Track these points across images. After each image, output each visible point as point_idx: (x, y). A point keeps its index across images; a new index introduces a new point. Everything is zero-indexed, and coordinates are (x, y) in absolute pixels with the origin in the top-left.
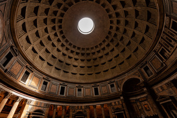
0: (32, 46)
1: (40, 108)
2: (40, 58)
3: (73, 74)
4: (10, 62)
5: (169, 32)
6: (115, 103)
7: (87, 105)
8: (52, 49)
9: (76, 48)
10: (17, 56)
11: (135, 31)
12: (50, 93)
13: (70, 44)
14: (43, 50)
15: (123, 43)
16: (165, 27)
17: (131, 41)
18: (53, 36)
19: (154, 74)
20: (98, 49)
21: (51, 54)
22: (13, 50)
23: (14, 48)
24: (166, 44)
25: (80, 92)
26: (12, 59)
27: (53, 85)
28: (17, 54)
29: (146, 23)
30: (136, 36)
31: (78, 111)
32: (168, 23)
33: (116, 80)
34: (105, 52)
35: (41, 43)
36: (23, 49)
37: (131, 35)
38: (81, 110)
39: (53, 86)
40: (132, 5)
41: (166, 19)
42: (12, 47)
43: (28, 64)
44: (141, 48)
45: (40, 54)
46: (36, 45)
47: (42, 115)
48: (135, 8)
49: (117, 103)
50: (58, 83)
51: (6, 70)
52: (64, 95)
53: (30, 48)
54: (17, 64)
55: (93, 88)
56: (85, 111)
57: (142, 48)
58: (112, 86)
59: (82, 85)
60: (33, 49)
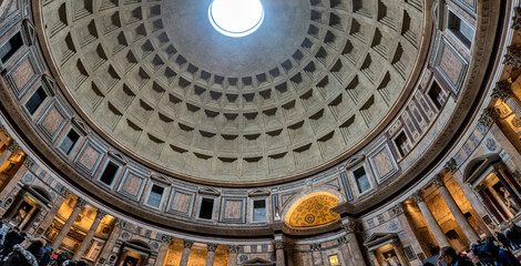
0: (67, 29)
1: (46, 188)
2: (79, 64)
3: (151, 137)
4: (15, 55)
5: (422, 100)
6: (254, 247)
7: (168, 233)
8: (115, 51)
9: (186, 66)
10: (30, 44)
11: (361, 75)
12: (77, 165)
13: (171, 50)
14: (93, 46)
15: (323, 95)
16: (420, 88)
17: (345, 95)
18: (130, 15)
19: (372, 187)
20: (248, 90)
21: (107, 64)
22: (26, 28)
23: (29, 24)
24: (410, 125)
25: (156, 196)
26: (20, 51)
27: (91, 149)
28: (32, 40)
29: (387, 67)
30: (358, 87)
31: (136, 237)
32: (426, 82)
33: (274, 191)
34: (268, 104)
35: (92, 28)
36: (46, 33)
37: (347, 81)
38: (146, 240)
39: (89, 151)
40: (375, 16)
41: (426, 73)
42: (24, 22)
43: (47, 72)
44: (359, 120)
45: (81, 54)
46: (79, 30)
47: (46, 204)
48: (378, 25)
49: (259, 248)
50: (105, 149)
51: (5, 71)
52: (111, 187)
53: (63, 34)
54: (27, 64)
55: (200, 198)
56: (156, 246)
57: (363, 122)
58: (259, 205)
59: (169, 180)
60: (69, 39)
